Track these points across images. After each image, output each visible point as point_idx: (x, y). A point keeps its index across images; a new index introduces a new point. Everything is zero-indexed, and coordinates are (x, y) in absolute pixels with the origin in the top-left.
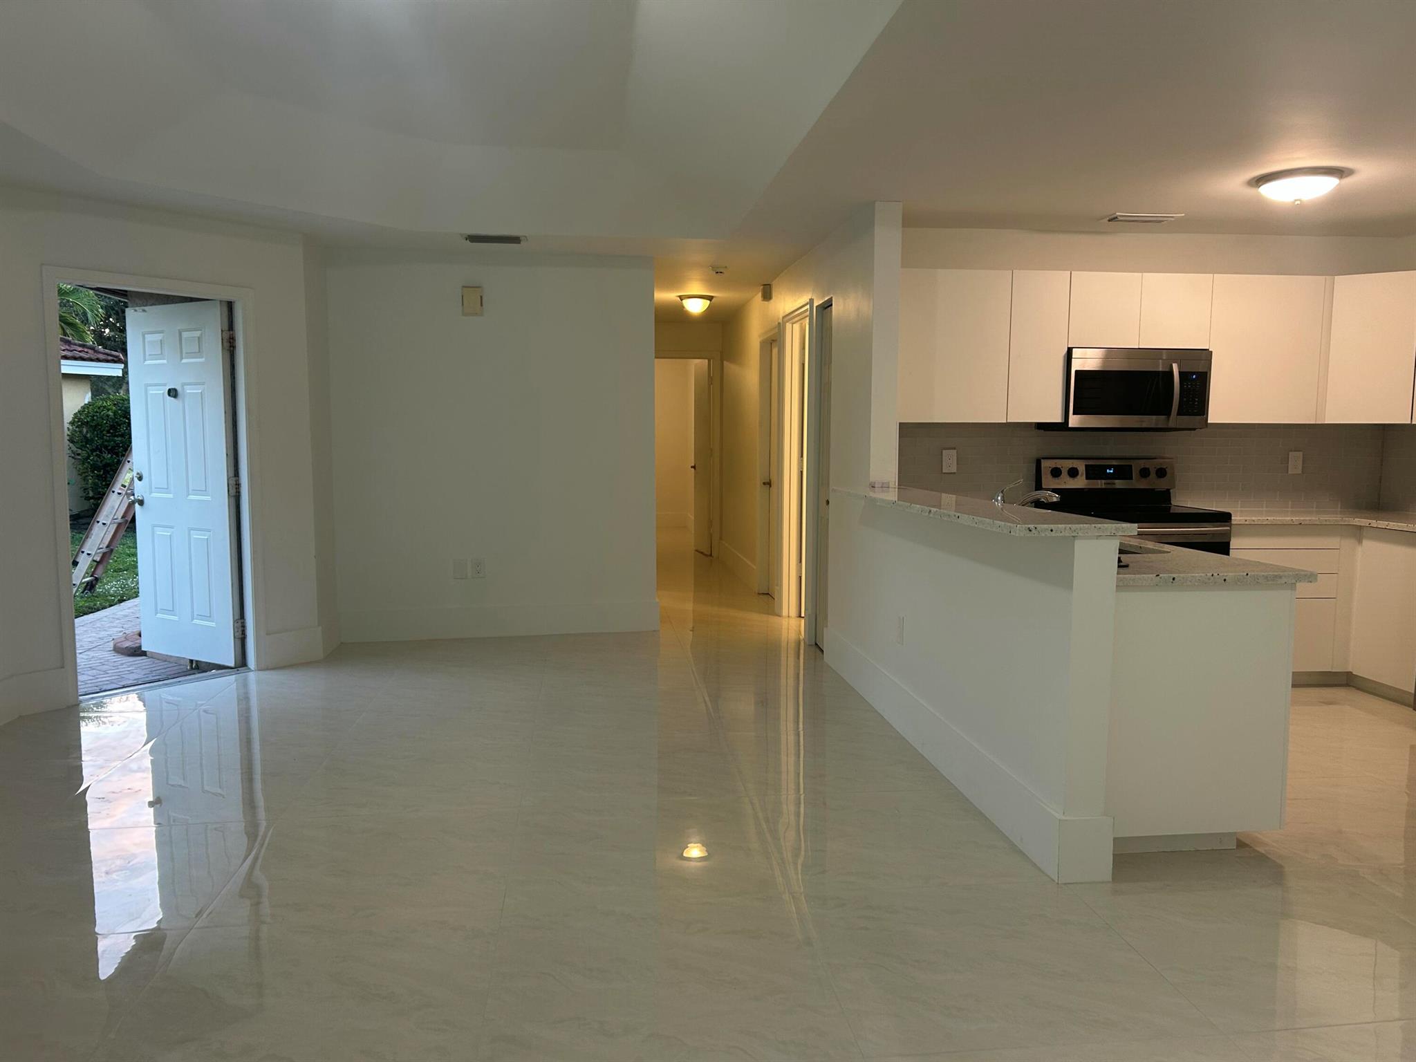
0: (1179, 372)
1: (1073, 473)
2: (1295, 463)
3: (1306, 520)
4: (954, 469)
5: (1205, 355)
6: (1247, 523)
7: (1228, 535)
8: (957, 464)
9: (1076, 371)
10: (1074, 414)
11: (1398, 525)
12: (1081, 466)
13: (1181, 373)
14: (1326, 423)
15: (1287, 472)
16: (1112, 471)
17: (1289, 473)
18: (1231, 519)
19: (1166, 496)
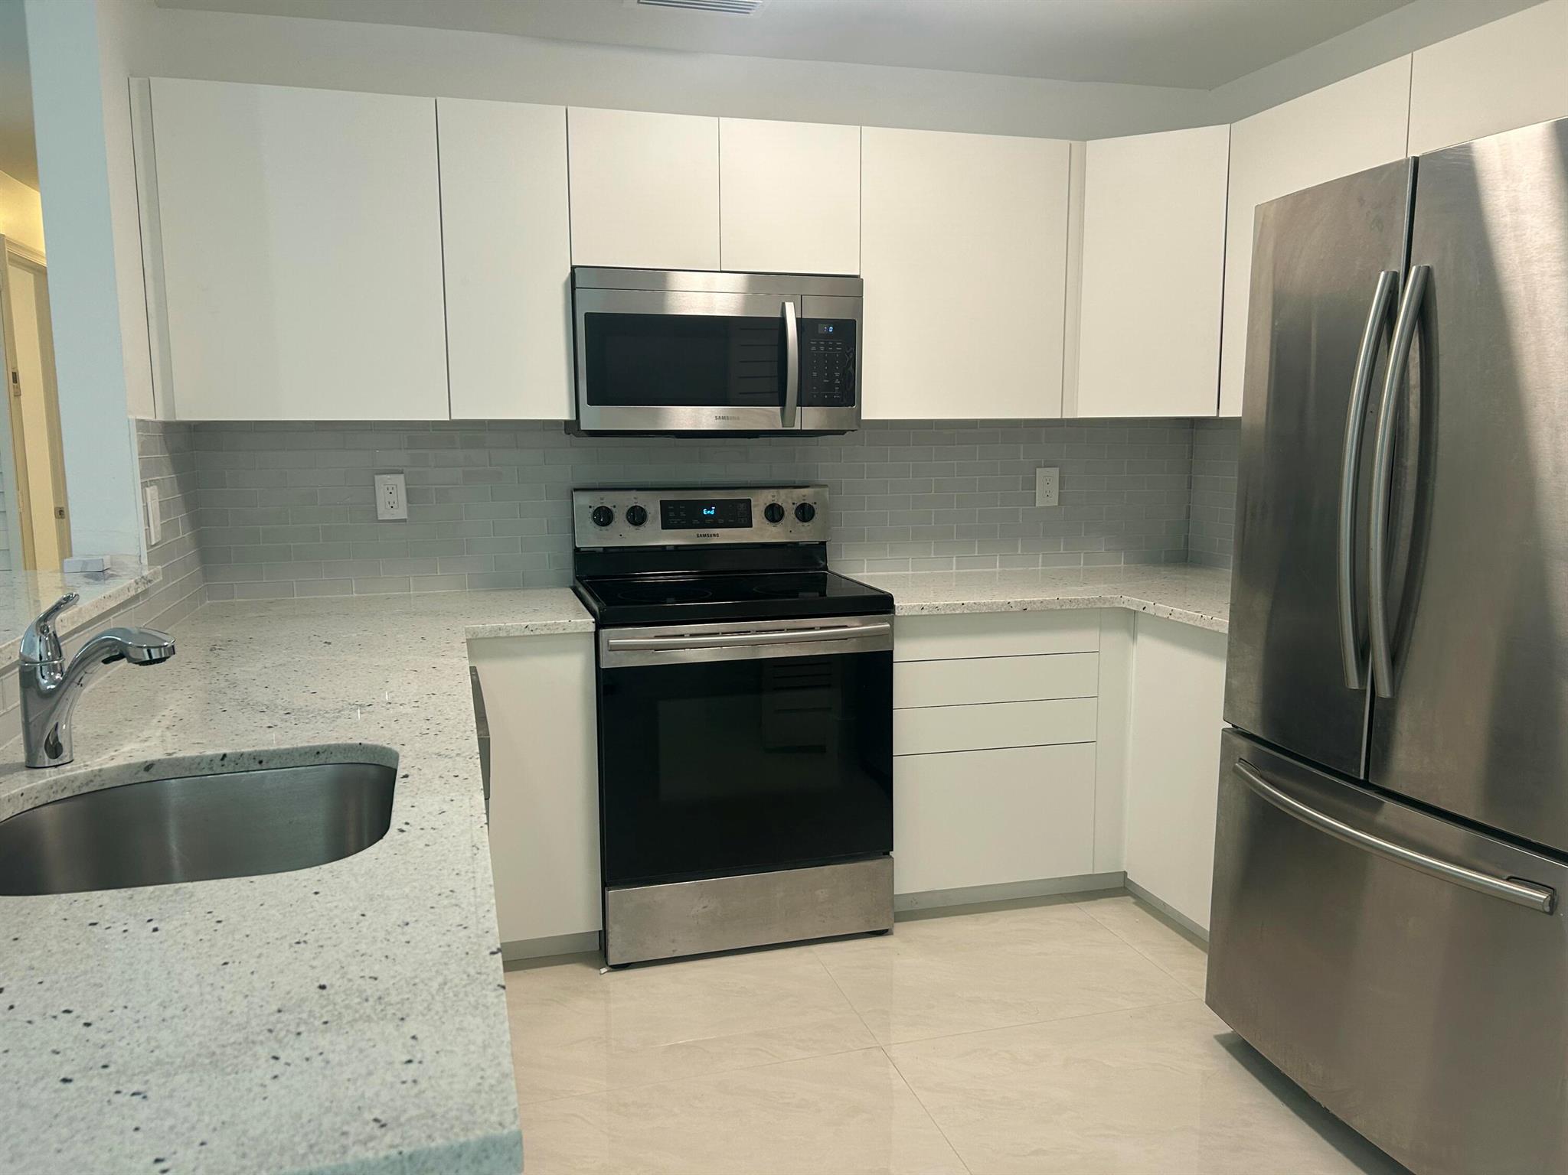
0: (797, 320)
1: (637, 517)
2: (1047, 489)
3: (1034, 602)
4: (401, 513)
5: (851, 286)
6: (925, 612)
7: (888, 636)
8: (408, 501)
9: (587, 315)
10: (591, 402)
11: (1187, 615)
12: (652, 505)
13: (800, 322)
14: (1079, 417)
15: (1035, 506)
16: (712, 512)
17: (1037, 505)
18: (893, 606)
19: (816, 552)
